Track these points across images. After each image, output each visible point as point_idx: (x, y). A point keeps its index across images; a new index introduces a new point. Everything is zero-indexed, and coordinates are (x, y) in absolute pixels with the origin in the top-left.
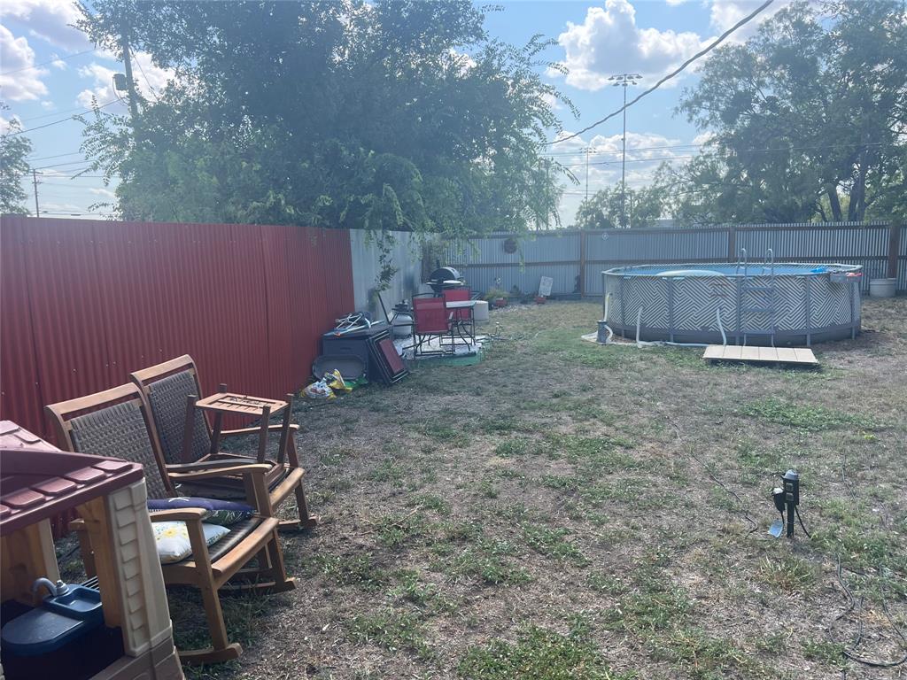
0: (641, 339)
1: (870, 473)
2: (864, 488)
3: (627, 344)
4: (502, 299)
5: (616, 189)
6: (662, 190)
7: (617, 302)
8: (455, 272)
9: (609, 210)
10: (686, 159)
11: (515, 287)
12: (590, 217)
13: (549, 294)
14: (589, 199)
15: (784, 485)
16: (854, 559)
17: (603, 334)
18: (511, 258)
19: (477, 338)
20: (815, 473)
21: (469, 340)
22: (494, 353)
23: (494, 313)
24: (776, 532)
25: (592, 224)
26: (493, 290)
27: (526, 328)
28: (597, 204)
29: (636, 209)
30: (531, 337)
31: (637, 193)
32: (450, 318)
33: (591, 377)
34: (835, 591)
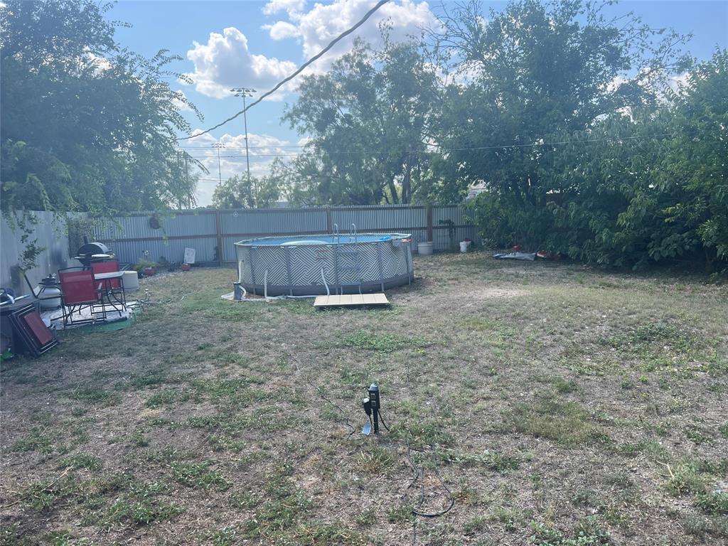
0: (268, 295)
1: (424, 377)
2: (421, 389)
3: (258, 300)
4: (150, 268)
5: (243, 177)
6: (278, 179)
7: (248, 267)
8: (103, 247)
9: (239, 193)
10: (293, 156)
11: (162, 257)
12: (224, 199)
13: (193, 262)
14: (222, 184)
15: (370, 396)
16: (417, 442)
17: (238, 293)
18: (156, 233)
19: (128, 304)
20: (391, 383)
21: (119, 307)
22: (144, 316)
23: (144, 281)
24: (367, 431)
25: (226, 205)
26: (142, 261)
27: (173, 293)
28: (228, 189)
29: (260, 193)
30: (178, 300)
31: (259, 181)
32: (99, 288)
33: (230, 330)
34: (406, 467)
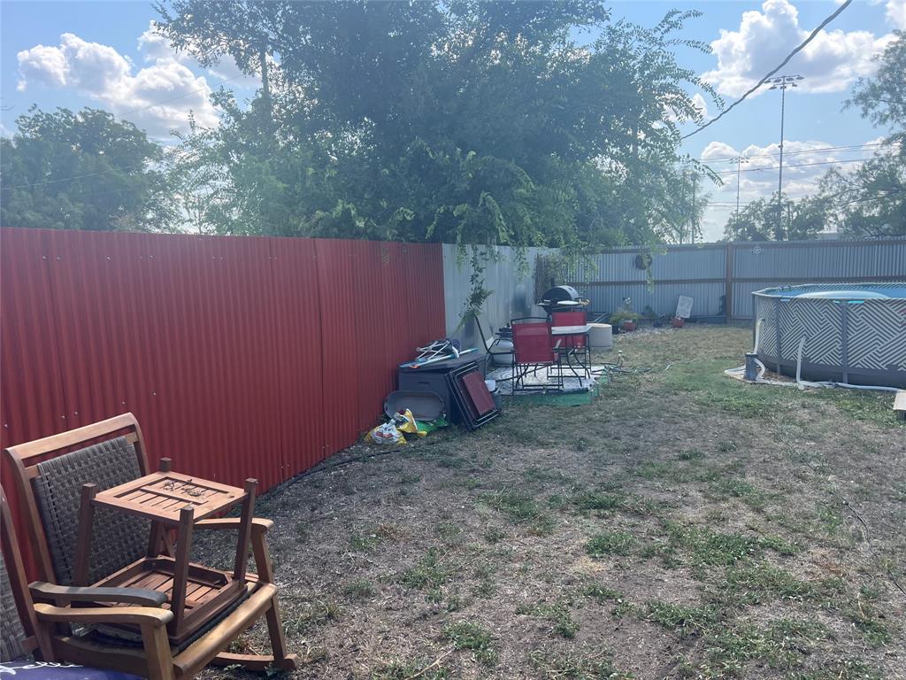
0: (803, 378)
3: (783, 384)
4: (631, 321)
5: (773, 200)
6: (827, 200)
7: (772, 330)
8: (572, 291)
9: (762, 223)
11: (647, 307)
12: (740, 230)
13: (688, 316)
14: (740, 211)
17: (751, 371)
18: (642, 275)
19: (594, 368)
21: (581, 372)
23: (620, 337)
25: (742, 238)
26: (621, 311)
27: (655, 358)
28: (748, 216)
29: (794, 222)
30: (660, 370)
31: (796, 205)
32: (557, 347)
